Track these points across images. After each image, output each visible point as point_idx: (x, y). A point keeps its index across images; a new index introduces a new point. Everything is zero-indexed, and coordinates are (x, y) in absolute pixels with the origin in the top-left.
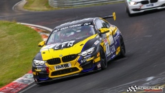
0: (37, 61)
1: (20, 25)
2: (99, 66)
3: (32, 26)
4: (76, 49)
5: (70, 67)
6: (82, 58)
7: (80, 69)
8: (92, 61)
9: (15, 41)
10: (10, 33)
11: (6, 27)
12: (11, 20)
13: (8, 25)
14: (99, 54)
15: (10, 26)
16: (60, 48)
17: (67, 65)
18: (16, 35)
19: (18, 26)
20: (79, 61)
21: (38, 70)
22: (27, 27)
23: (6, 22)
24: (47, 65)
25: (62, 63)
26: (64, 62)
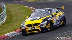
0: (22, 25)
1: (24, 7)
2: (49, 29)
3: (29, 7)
4: (40, 21)
5: (36, 29)
6: (42, 25)
7: (40, 30)
8: (46, 27)
9: (22, 13)
10: (20, 10)
11: (19, 7)
12: (21, 4)
13: (20, 6)
14: (49, 24)
15: (21, 7)
16: (33, 20)
17: (34, 28)
18: (22, 11)
19: (23, 7)
20: (40, 27)
21: (22, 29)
22: (27, 8)
23: (19, 5)
24: (26, 27)
25: (33, 27)
26: (33, 26)
